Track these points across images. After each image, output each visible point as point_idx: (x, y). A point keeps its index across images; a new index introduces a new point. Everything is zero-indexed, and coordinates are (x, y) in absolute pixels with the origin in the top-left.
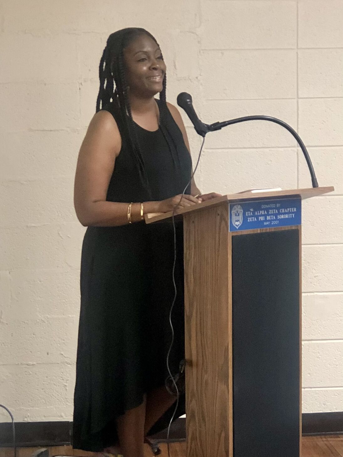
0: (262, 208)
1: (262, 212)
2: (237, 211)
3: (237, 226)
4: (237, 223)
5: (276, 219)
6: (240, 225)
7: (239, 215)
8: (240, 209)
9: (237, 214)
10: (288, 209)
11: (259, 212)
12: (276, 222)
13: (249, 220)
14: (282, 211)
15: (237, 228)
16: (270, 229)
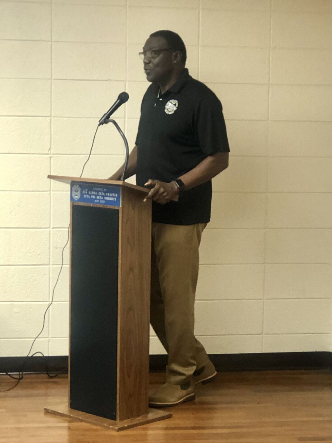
0: (94, 190)
1: (94, 193)
2: (76, 189)
3: (76, 199)
4: (76, 197)
5: (104, 199)
6: (78, 198)
7: (77, 192)
8: (79, 187)
9: (76, 191)
10: (112, 194)
11: (92, 193)
12: (104, 202)
13: (85, 196)
14: (107, 194)
15: (76, 200)
16: (99, 205)
